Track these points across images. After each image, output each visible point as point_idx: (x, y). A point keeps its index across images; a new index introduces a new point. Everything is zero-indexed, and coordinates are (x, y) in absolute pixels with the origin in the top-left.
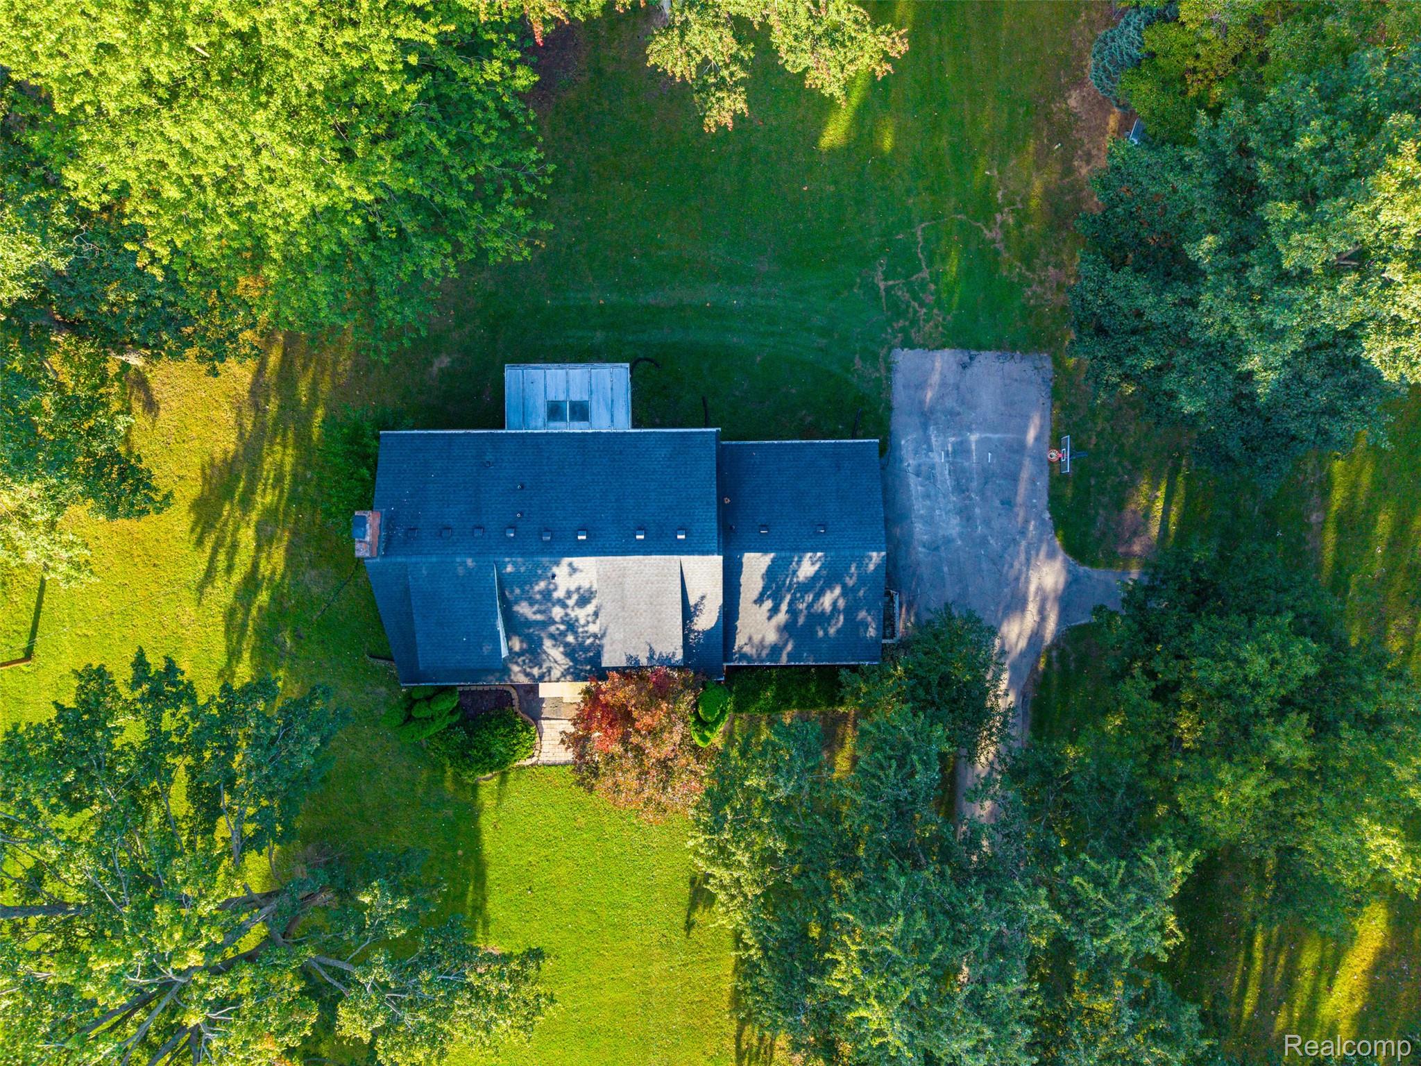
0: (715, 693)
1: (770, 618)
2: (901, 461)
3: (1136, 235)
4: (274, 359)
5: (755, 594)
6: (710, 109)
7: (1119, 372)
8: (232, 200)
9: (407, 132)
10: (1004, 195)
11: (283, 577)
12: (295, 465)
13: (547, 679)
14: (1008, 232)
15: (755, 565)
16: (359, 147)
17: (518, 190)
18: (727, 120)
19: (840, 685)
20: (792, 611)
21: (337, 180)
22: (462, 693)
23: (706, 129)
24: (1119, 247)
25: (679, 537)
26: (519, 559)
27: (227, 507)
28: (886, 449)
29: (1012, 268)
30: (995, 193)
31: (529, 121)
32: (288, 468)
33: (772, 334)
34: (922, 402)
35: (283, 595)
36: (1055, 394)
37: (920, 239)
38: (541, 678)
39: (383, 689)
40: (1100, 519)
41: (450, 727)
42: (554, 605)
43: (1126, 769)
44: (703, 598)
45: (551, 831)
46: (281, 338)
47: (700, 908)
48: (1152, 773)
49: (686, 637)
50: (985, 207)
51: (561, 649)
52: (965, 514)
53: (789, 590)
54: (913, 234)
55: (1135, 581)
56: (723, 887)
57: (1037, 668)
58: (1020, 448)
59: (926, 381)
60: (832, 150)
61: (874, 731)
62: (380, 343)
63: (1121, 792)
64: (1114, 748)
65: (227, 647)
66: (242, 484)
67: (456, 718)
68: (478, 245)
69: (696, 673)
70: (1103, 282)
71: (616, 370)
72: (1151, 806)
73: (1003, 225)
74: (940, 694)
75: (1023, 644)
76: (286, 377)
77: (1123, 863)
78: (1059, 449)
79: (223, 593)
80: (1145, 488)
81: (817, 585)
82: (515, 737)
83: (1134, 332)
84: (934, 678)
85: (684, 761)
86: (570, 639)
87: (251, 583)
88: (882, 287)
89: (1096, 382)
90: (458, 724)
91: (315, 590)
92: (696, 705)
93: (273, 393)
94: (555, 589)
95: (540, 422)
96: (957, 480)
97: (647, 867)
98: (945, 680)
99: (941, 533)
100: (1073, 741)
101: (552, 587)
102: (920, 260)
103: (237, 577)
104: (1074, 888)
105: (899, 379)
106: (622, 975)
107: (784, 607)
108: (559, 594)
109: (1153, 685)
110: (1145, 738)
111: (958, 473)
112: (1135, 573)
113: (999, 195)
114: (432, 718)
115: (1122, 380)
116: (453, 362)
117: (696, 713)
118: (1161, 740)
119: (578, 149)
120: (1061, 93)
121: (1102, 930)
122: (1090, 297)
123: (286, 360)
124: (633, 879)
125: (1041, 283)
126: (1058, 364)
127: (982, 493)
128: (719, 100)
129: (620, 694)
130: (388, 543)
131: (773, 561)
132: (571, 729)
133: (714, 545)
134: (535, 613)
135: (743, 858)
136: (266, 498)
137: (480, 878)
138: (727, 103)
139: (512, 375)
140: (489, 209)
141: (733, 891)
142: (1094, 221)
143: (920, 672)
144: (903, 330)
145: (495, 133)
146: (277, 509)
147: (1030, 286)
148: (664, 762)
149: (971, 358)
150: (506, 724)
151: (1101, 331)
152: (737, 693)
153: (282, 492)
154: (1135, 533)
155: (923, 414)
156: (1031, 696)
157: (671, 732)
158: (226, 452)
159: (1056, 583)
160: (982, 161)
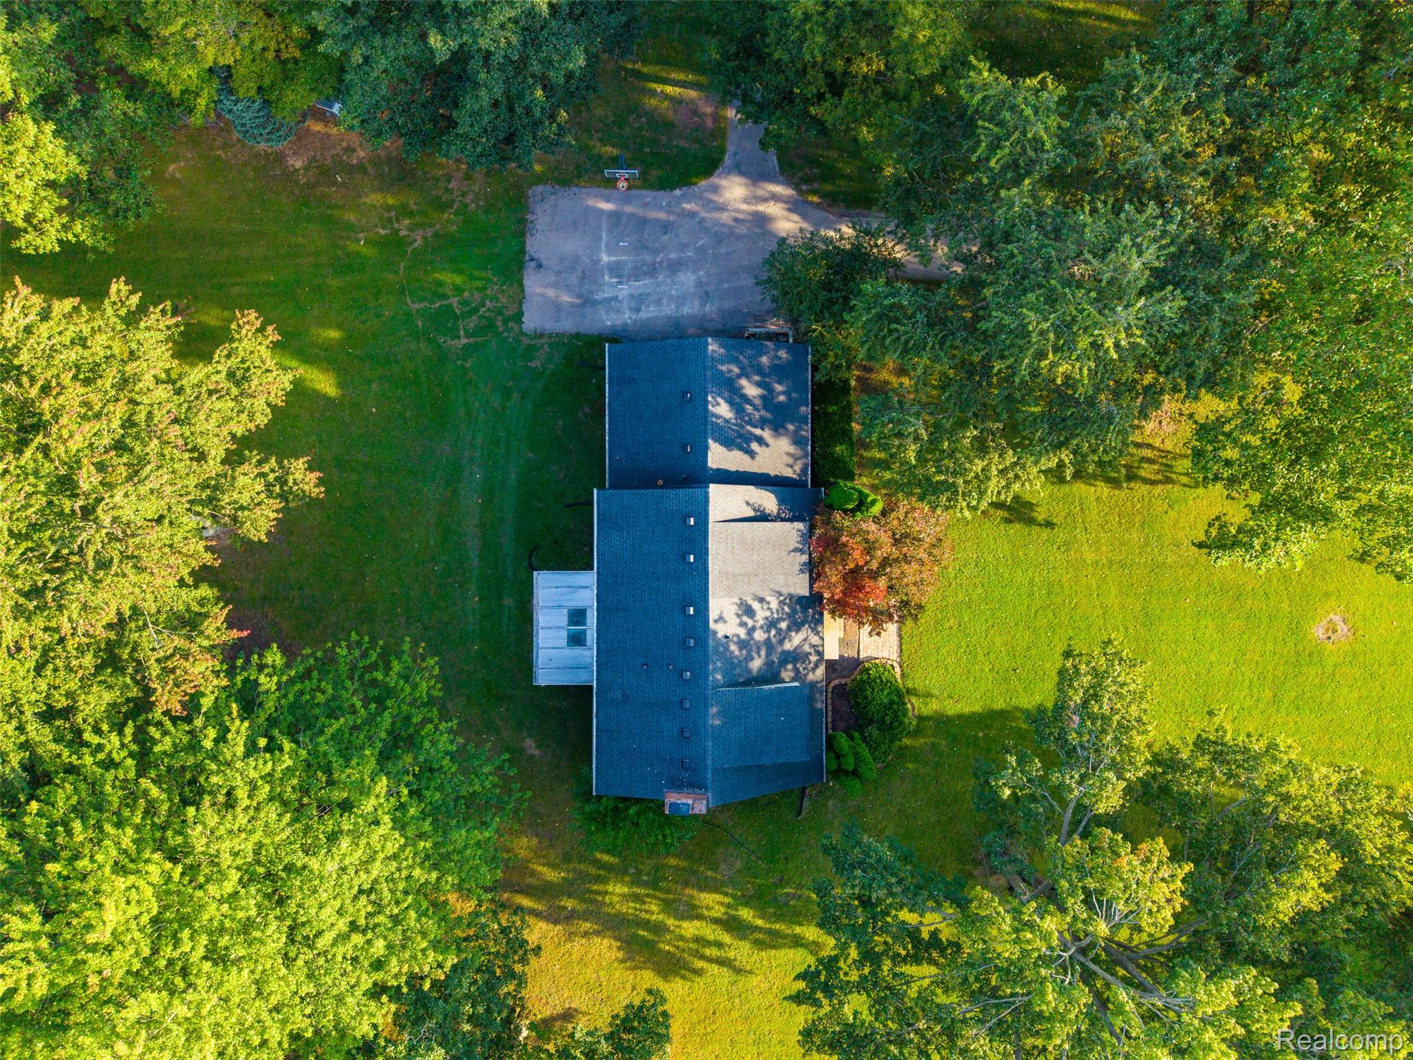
0: (835, 496)
1: (767, 445)
2: (626, 325)
3: (424, 106)
4: (526, 902)
5: (746, 458)
6: (303, 492)
7: (547, 123)
8: (386, 901)
9: (325, 754)
10: (383, 228)
11: (726, 894)
12: (623, 883)
13: (821, 650)
14: (417, 224)
15: (718, 456)
16: (338, 795)
17: (373, 667)
18: (313, 477)
19: (829, 382)
20: (762, 424)
21: (370, 809)
22: (833, 729)
23: (322, 496)
24: (434, 121)
25: (692, 523)
26: (711, 667)
27: (662, 946)
28: (615, 338)
29: (449, 221)
30: (381, 236)
31: (313, 654)
32: (626, 890)
33: (508, 441)
34: (573, 305)
35: (743, 896)
36: (566, 182)
37: (422, 305)
38: (820, 654)
39: (830, 803)
40: (682, 143)
41: (864, 739)
42: (752, 639)
43: (902, 121)
44: (748, 503)
45: (962, 650)
46: (506, 895)
47: (1034, 514)
48: (907, 98)
49: (783, 520)
50: (393, 244)
51: (793, 634)
52: (675, 267)
53: (743, 427)
54: (418, 311)
55: (737, 112)
56: (1008, 486)
57: (818, 204)
58: (614, 215)
59: (553, 302)
60: (340, 385)
61: (867, 346)
62: (513, 798)
63: (922, 126)
64: (884, 132)
65: (790, 947)
66: (641, 933)
67: (856, 734)
68: (425, 705)
69: (817, 514)
70: (465, 137)
71: (540, 583)
72: (937, 99)
73: (410, 229)
74: (838, 290)
75: (795, 217)
76: (543, 891)
77: (980, 123)
78: (617, 180)
79: (741, 951)
80: (653, 102)
81: (737, 400)
82: (874, 681)
83: (511, 110)
84: (823, 295)
85: (895, 522)
86: (784, 625)
87: (732, 925)
88: (466, 341)
89: (556, 145)
90: (862, 733)
91: (738, 865)
92: (845, 511)
93: (557, 902)
94: (738, 636)
95: (586, 653)
96: (645, 273)
97: (995, 563)
98: (827, 286)
99: (693, 289)
100: (881, 170)
101: (735, 639)
102: (441, 306)
103: (726, 938)
104: (1002, 167)
105: (550, 326)
106: (1094, 587)
107: (758, 432)
108: (742, 633)
109: (828, 96)
110: (877, 105)
111: (638, 273)
112: (731, 113)
113: (382, 232)
114: (856, 754)
115: (554, 121)
116: (530, 736)
117: (852, 511)
118: (878, 90)
119: (334, 619)
120: (289, 175)
121: (1037, 143)
122: (479, 149)
123: (526, 891)
124: (1006, 576)
125: (463, 194)
126: (539, 179)
127: (656, 252)
128: (295, 483)
129: (834, 579)
130: (695, 785)
131: (716, 441)
132: (867, 628)
133: (699, 491)
134: (759, 656)
135: (979, 465)
136: (654, 911)
137: (1002, 714)
138: (299, 476)
139: (544, 677)
140: (390, 692)
141: (1011, 475)
142: (410, 144)
143: (818, 308)
144: (505, 322)
145: (323, 684)
146: (664, 900)
147: (467, 205)
148: (896, 540)
149: (532, 260)
150: (862, 690)
151: (510, 139)
152: (836, 477)
153: (648, 895)
154: (695, 112)
155: (583, 305)
156: (842, 210)
157: (868, 533)
158: (610, 947)
159: (739, 184)
160: (352, 247)
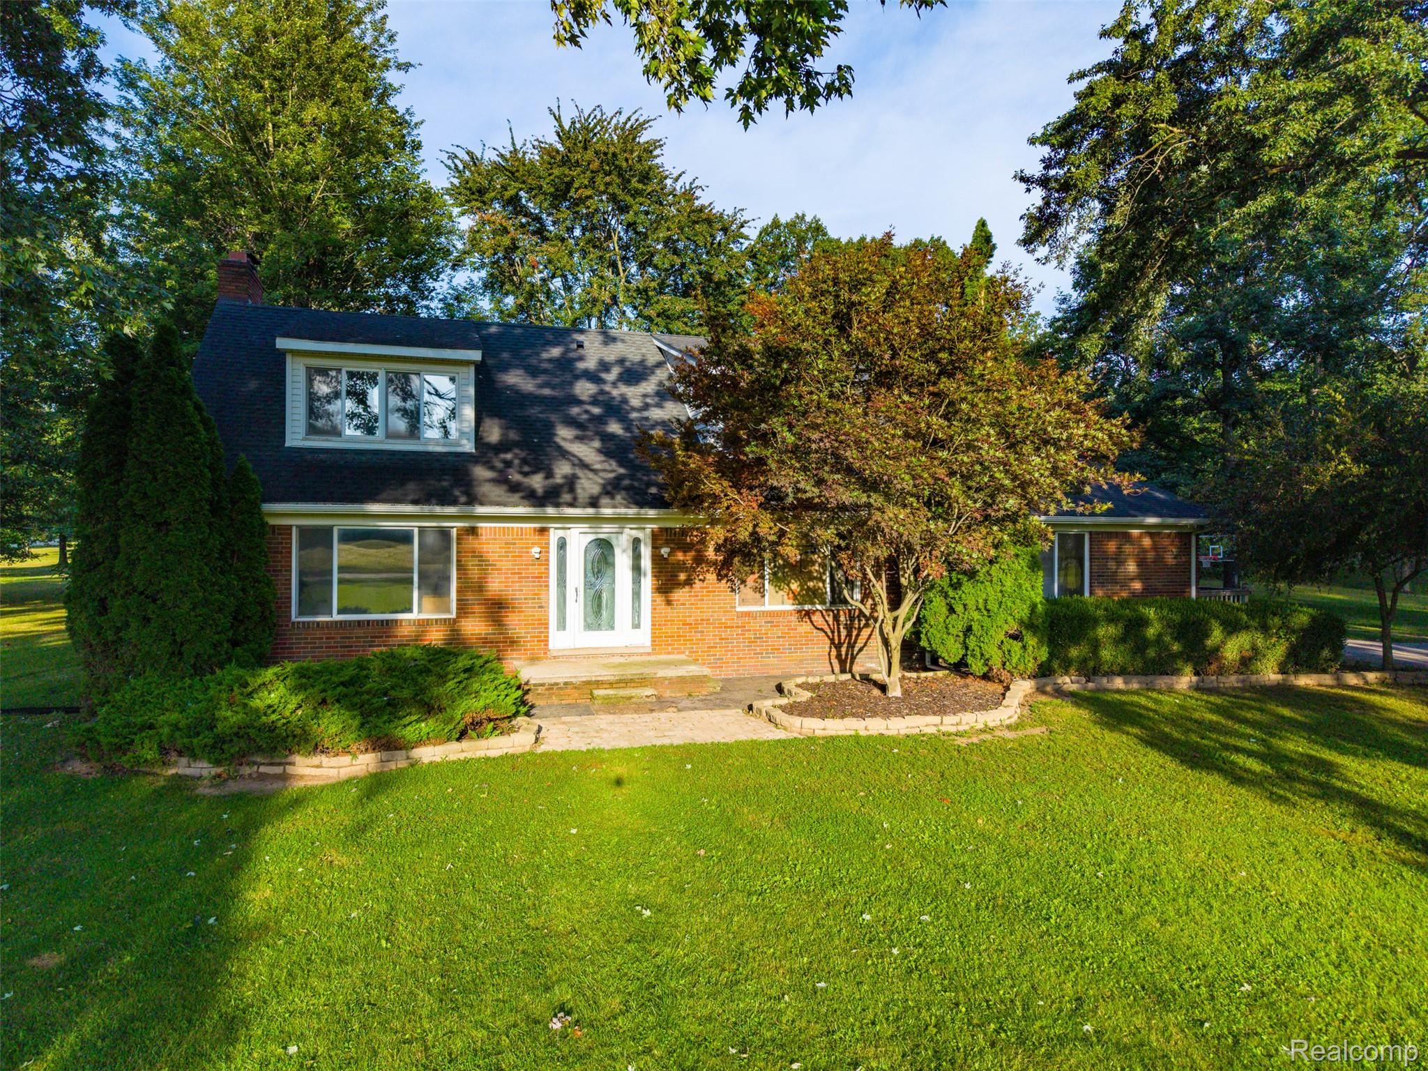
13: (567, 497)
42: (577, 378)
94: (579, 358)
101: (573, 355)
108: (587, 364)
